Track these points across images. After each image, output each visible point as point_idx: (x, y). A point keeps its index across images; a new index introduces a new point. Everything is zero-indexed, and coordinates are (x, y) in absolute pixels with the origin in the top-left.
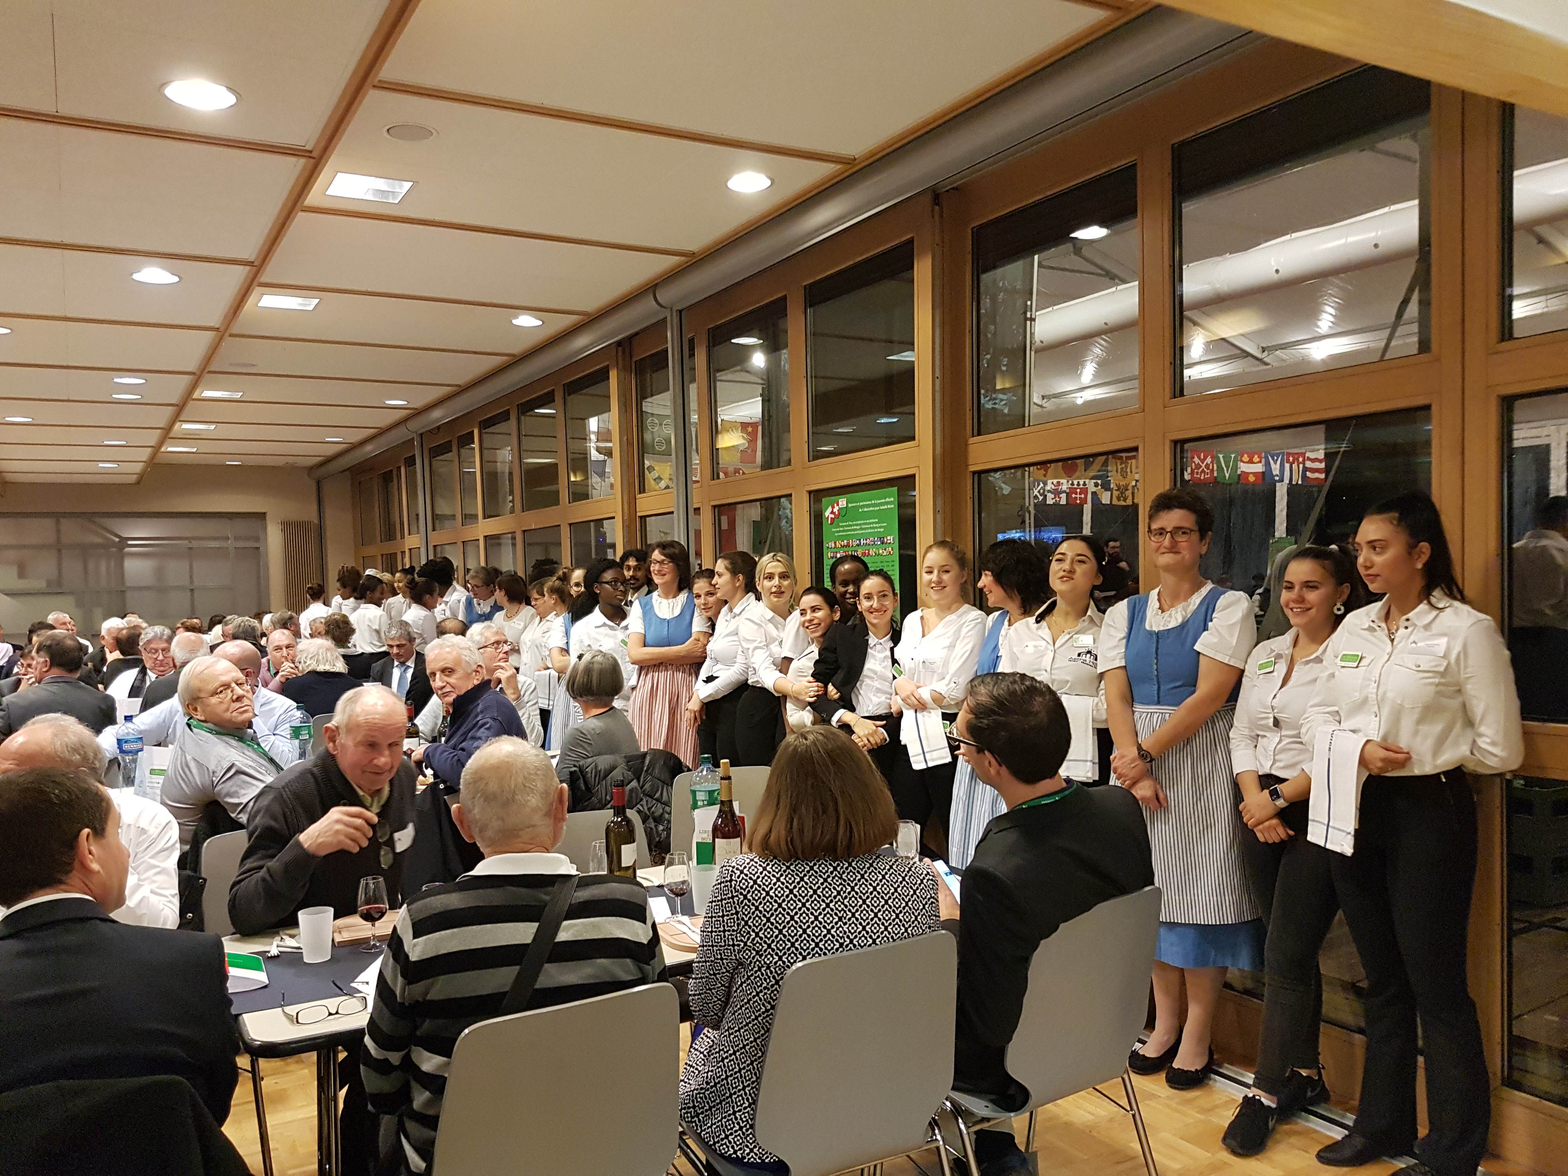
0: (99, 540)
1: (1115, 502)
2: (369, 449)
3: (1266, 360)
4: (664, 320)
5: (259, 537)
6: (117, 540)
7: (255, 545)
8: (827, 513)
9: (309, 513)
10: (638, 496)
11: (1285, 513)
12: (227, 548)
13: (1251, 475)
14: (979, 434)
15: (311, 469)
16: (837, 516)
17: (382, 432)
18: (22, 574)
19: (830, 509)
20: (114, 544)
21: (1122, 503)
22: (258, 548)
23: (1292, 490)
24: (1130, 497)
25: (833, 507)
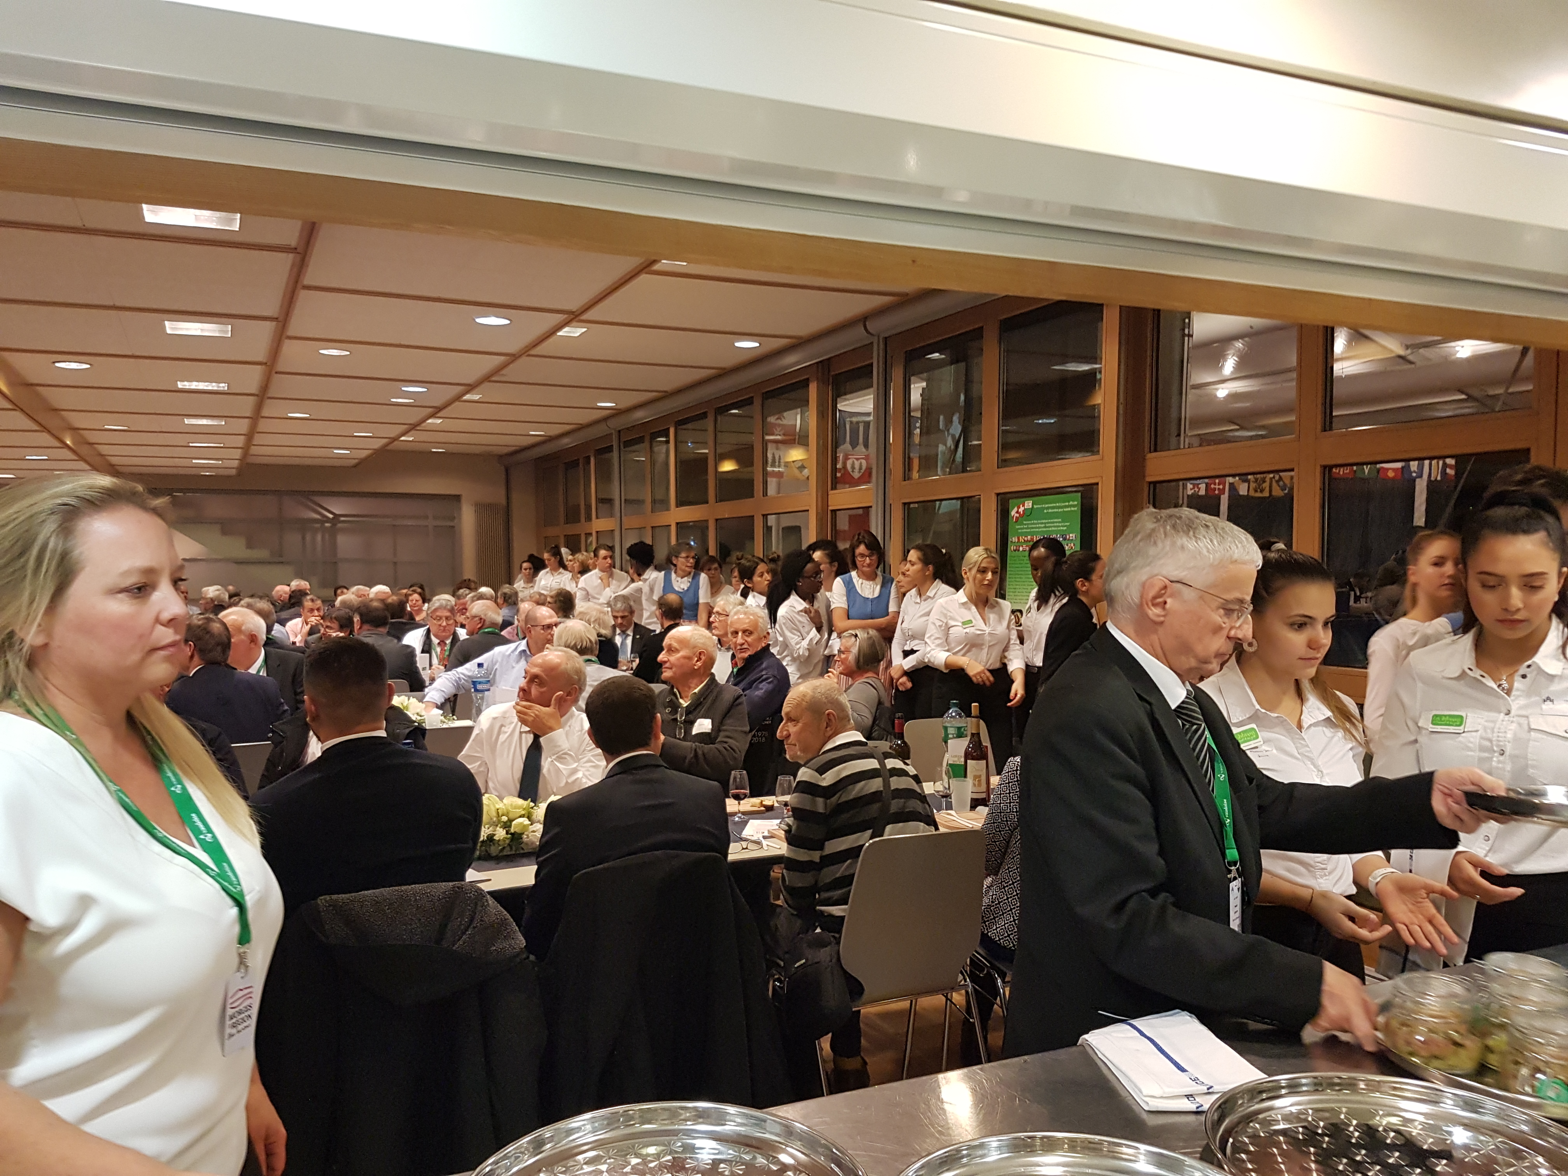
0: (318, 517)
1: (1252, 493)
2: (566, 442)
3: (1411, 358)
4: (872, 343)
5: (454, 515)
6: (331, 516)
7: (452, 524)
8: (1013, 513)
9: (498, 495)
10: (831, 492)
11: (1424, 507)
12: (427, 526)
13: (1390, 471)
14: (1155, 451)
15: (500, 457)
16: (1021, 516)
17: (582, 427)
18: (250, 546)
19: (1016, 509)
20: (328, 520)
21: (1258, 495)
22: (453, 527)
23: (1432, 486)
24: (1267, 489)
25: (1019, 507)
